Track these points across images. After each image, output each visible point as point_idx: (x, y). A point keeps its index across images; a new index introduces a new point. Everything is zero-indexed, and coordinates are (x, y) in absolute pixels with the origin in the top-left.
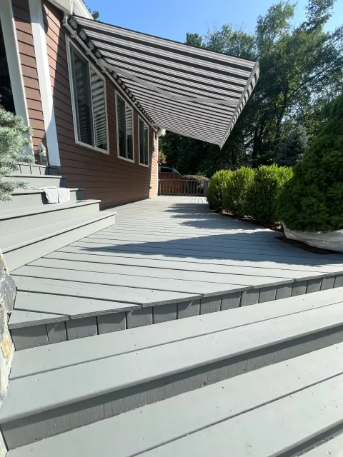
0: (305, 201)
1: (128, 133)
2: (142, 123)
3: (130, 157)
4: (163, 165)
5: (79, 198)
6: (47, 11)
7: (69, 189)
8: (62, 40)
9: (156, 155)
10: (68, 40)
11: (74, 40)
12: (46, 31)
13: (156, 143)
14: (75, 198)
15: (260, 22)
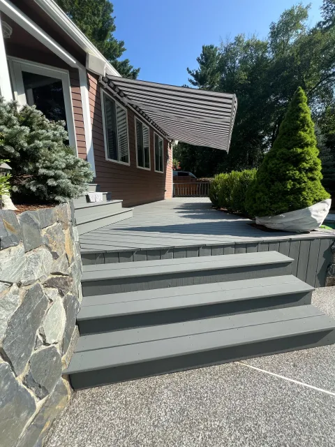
0: (258, 195)
1: (144, 146)
2: (157, 137)
3: (147, 166)
4: (177, 170)
5: (108, 199)
6: (90, 76)
7: (102, 193)
8: (98, 92)
9: (171, 162)
10: (102, 91)
11: (106, 90)
12: (89, 90)
13: (170, 153)
14: (106, 199)
15: (273, 28)
